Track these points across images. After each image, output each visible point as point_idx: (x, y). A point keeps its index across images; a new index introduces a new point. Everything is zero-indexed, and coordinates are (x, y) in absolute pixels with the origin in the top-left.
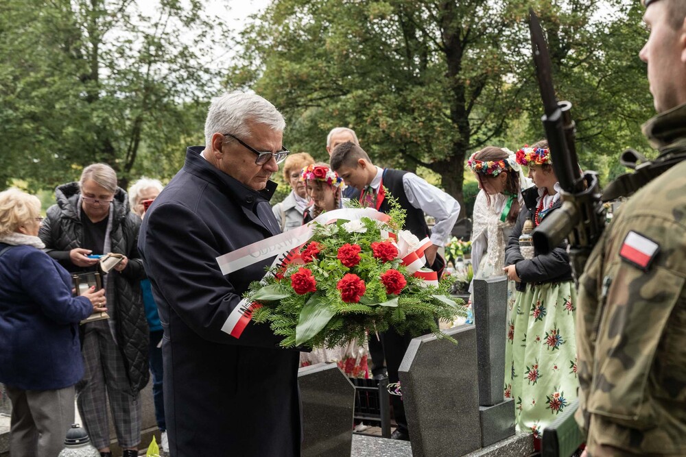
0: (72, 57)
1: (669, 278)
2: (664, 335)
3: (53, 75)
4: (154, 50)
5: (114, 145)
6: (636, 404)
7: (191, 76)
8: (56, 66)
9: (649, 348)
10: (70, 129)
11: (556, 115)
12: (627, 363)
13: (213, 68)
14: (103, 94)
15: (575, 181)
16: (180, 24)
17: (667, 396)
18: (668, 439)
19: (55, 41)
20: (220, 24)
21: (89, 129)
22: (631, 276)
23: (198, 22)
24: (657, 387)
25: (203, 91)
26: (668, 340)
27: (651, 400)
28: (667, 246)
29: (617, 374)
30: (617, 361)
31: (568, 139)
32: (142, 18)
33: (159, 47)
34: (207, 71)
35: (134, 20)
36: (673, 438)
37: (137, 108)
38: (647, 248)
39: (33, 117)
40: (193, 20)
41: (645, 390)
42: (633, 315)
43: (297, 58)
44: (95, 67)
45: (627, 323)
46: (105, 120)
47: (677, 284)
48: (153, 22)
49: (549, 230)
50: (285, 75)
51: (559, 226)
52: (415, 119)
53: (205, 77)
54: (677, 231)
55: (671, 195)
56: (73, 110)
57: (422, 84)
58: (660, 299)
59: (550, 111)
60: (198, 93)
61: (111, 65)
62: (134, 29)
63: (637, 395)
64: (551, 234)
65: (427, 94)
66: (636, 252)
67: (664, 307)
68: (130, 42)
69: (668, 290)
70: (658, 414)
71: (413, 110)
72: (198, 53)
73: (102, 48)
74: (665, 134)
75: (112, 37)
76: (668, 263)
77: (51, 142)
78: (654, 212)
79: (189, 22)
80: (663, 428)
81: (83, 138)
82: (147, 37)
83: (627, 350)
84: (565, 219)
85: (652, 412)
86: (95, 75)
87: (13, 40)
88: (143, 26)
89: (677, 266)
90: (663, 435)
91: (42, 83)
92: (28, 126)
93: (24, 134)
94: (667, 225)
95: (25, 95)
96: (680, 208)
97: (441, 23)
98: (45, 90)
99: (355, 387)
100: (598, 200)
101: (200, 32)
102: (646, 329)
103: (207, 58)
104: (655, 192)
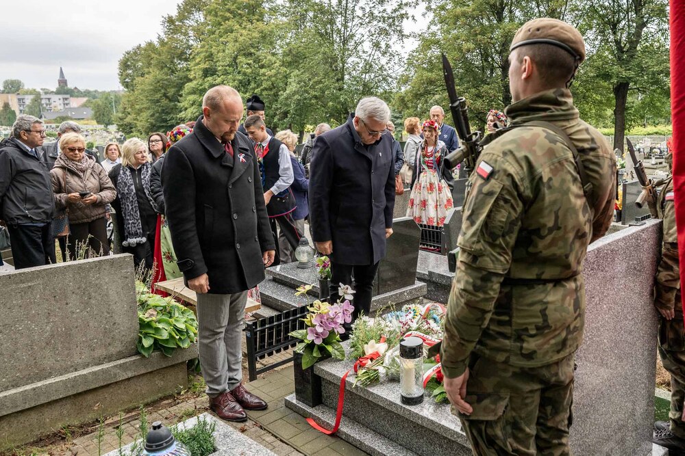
0: (333, 70)
1: (496, 184)
2: (491, 211)
3: (325, 78)
4: (368, 68)
5: (349, 110)
6: (473, 243)
7: (384, 79)
8: (326, 74)
9: (483, 217)
10: (331, 103)
11: (457, 103)
12: (472, 224)
13: (394, 75)
14: (345, 87)
15: (468, 136)
16: (380, 55)
17: (491, 240)
18: (490, 262)
19: (327, 63)
20: (398, 55)
21: (339, 103)
22: (480, 181)
23: (388, 54)
24: (486, 236)
25: (389, 86)
26: (493, 214)
27: (482, 242)
28: (497, 169)
29: (468, 228)
30: (468, 222)
31: (463, 115)
32: (364, 52)
33: (371, 66)
34: (391, 77)
35: (361, 53)
36: (493, 261)
37: (360, 94)
38: (488, 169)
39: (316, 97)
40: (386, 53)
41: (478, 237)
42: (477, 201)
43: (431, 71)
44: (343, 75)
45: (475, 204)
46: (346, 99)
47: (499, 187)
48: (368, 54)
49: (451, 158)
50: (425, 78)
51: (456, 157)
52: (484, 101)
53: (390, 80)
54: (503, 162)
55: (504, 144)
56: (332, 94)
57: (488, 84)
58: (490, 194)
59: (453, 102)
60: (387, 88)
61: (350, 74)
62: (360, 57)
63: (475, 239)
64: (451, 160)
65: (490, 89)
66: (483, 170)
67: (492, 198)
68: (358, 63)
69: (495, 190)
70: (485, 249)
71: (483, 96)
72: (388, 69)
73: (346, 66)
74: (512, 115)
75: (351, 60)
76: (496, 177)
77: (323, 108)
78: (494, 152)
79: (384, 53)
80: (488, 256)
81: (336, 107)
82: (365, 60)
83: (473, 217)
84: (461, 153)
85: (482, 248)
86: (342, 79)
87: (309, 63)
88: (364, 56)
89: (500, 178)
90: (488, 259)
91: (320, 82)
92: (313, 101)
93: (312, 105)
94: (499, 159)
95: (313, 87)
96: (506, 151)
97: (500, 53)
98: (321, 85)
99: (421, 228)
100: (478, 145)
101: (389, 59)
102: (482, 208)
103: (391, 71)
104: (496, 143)
